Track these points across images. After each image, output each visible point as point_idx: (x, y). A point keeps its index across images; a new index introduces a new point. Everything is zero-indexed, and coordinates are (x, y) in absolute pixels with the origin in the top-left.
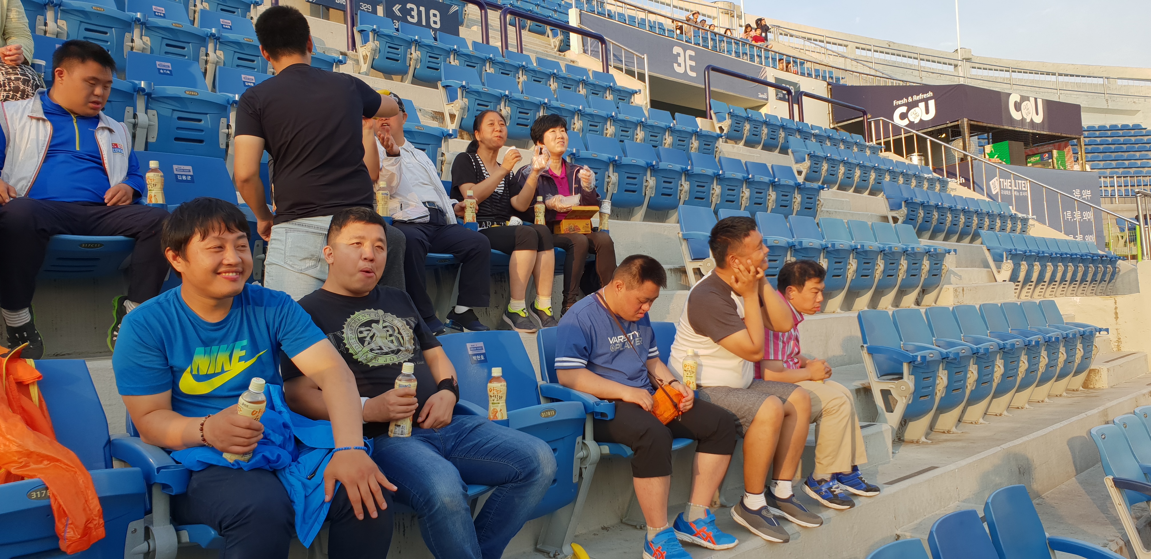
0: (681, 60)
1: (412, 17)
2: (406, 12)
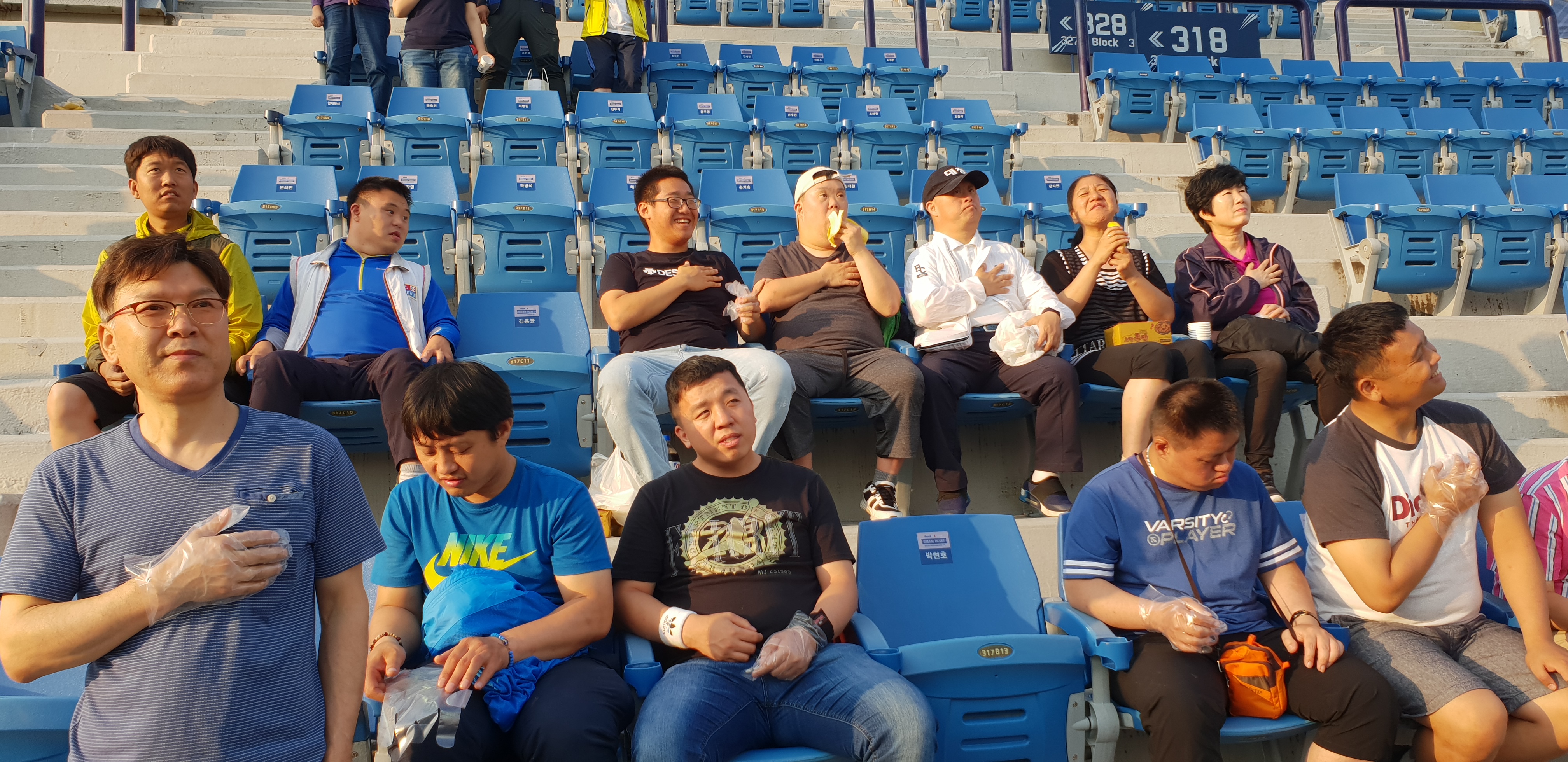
1: (1181, 45)
2: (1170, 40)
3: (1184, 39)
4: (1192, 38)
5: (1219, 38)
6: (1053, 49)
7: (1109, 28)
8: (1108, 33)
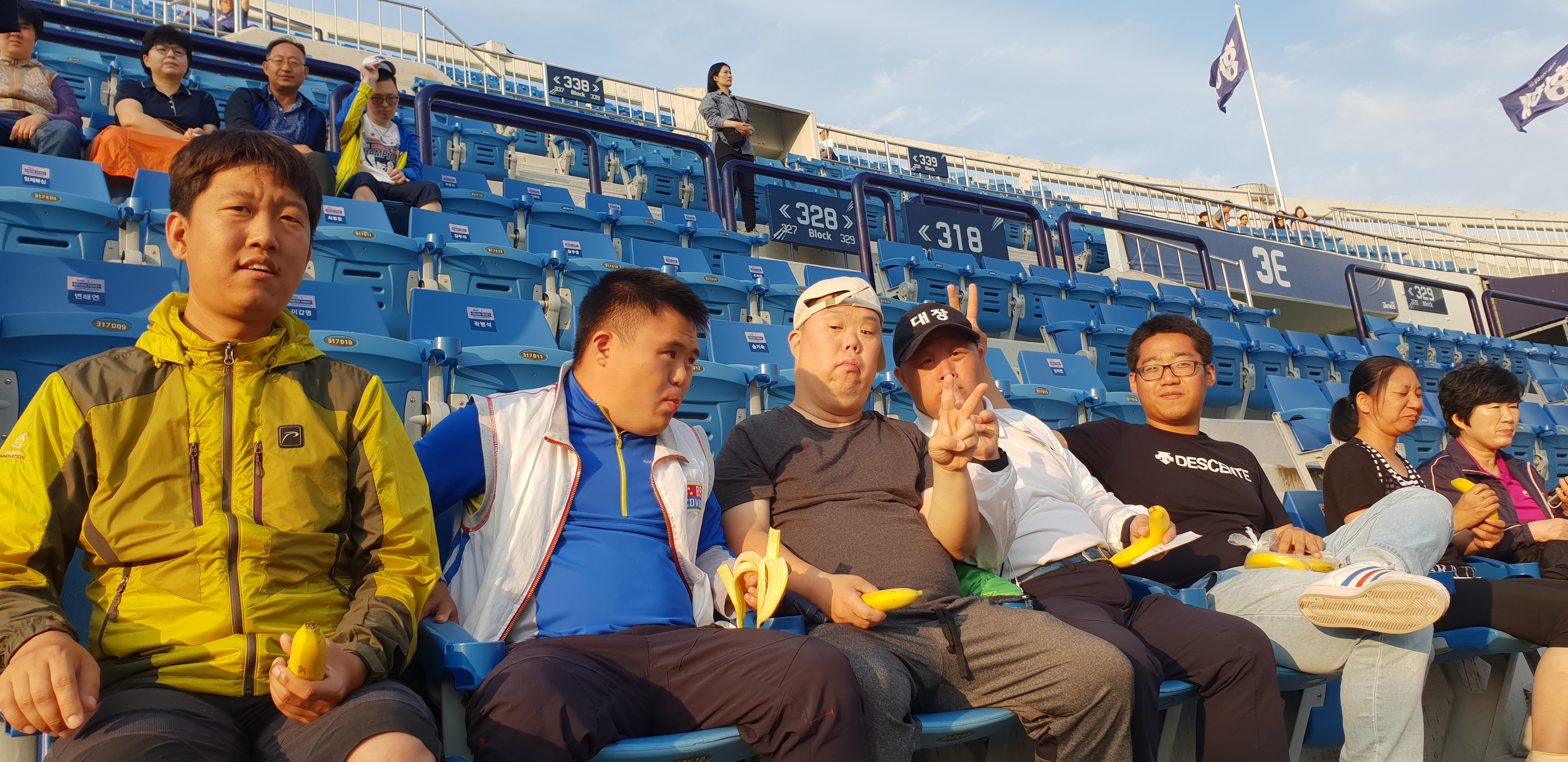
0: (1265, 265)
1: (945, 241)
2: (937, 234)
3: (947, 235)
4: (953, 233)
5: (975, 238)
7: (822, 220)
8: (821, 226)
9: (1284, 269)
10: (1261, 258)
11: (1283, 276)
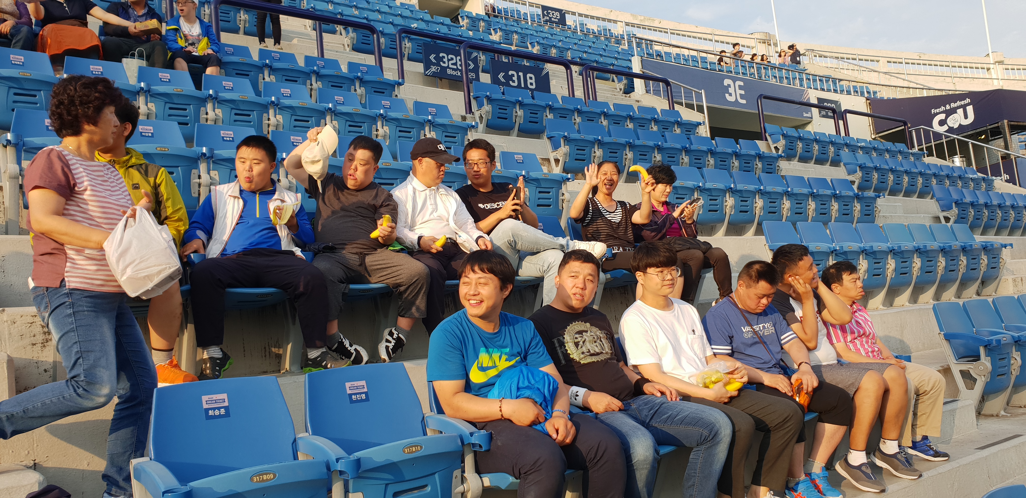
0: (731, 90)
1: (514, 81)
2: (509, 78)
3: (515, 78)
4: (519, 77)
5: (531, 80)
6: (427, 73)
7: (455, 64)
8: (455, 67)
9: (743, 92)
10: (729, 86)
11: (742, 97)
